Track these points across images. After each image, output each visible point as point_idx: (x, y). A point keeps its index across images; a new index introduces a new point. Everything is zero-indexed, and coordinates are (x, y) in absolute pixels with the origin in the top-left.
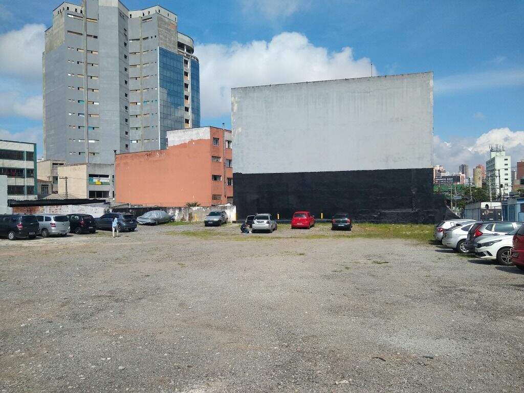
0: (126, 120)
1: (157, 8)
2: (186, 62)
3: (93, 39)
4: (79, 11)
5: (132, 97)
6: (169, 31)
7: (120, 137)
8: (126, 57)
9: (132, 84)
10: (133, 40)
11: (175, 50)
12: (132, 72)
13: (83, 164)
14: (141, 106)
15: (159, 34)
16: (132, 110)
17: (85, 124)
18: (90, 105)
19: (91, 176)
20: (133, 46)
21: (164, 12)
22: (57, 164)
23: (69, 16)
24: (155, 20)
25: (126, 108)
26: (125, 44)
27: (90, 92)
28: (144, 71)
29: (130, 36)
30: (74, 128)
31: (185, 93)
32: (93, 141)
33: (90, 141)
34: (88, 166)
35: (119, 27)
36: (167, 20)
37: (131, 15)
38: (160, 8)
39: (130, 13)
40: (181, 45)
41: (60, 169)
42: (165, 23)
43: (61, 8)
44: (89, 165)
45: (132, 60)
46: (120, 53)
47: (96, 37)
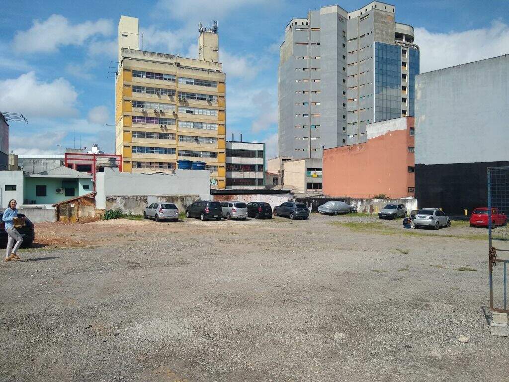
0: (344, 117)
1: (373, 4)
2: (404, 52)
3: (316, 46)
4: (305, 24)
5: (350, 94)
6: (386, 23)
7: (338, 133)
8: (344, 57)
9: (350, 82)
10: (351, 40)
11: (392, 42)
12: (350, 71)
13: (302, 159)
14: (358, 101)
15: (375, 29)
16: (349, 106)
17: (308, 123)
18: (313, 105)
19: (309, 169)
20: (351, 46)
21: (381, 6)
22: (285, 160)
23: (297, 30)
24: (371, 16)
25: (344, 105)
26: (344, 45)
27: (313, 94)
28: (361, 67)
29: (348, 37)
30: (300, 127)
31: (403, 84)
32: (315, 139)
33: (312, 139)
34: (306, 161)
35: (338, 30)
36: (383, 13)
37: (350, 17)
38: (376, 3)
39: (349, 15)
40: (399, 36)
41: (286, 163)
42: (382, 17)
43: (291, 24)
45: (350, 59)
46: (339, 54)
47: (319, 44)
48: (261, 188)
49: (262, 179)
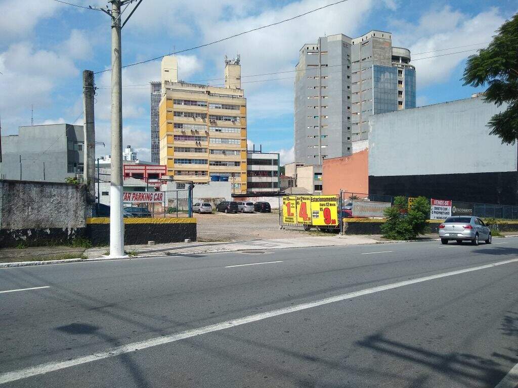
0: (349, 128)
1: (372, 33)
2: (400, 72)
3: (325, 67)
4: (315, 48)
5: (354, 109)
6: (384, 49)
7: (343, 143)
8: (348, 77)
9: (354, 98)
10: (355, 62)
11: (389, 63)
12: (354, 89)
13: (310, 166)
14: (361, 115)
15: (374, 55)
16: (354, 119)
17: (319, 134)
18: (323, 117)
19: (316, 174)
20: (354, 67)
21: (379, 35)
22: (299, 165)
23: (309, 53)
24: (371, 43)
25: (349, 118)
26: (348, 67)
27: (323, 108)
28: (363, 86)
29: (353, 59)
30: (311, 137)
31: (399, 99)
32: (324, 147)
33: (322, 147)
35: (343, 55)
36: (381, 40)
37: (353, 43)
38: (375, 32)
39: (353, 41)
40: (396, 58)
41: (300, 169)
42: (380, 43)
43: (304, 49)
44: (315, 166)
45: (354, 79)
46: (343, 75)
47: (327, 65)
48: (276, 190)
49: (277, 183)
